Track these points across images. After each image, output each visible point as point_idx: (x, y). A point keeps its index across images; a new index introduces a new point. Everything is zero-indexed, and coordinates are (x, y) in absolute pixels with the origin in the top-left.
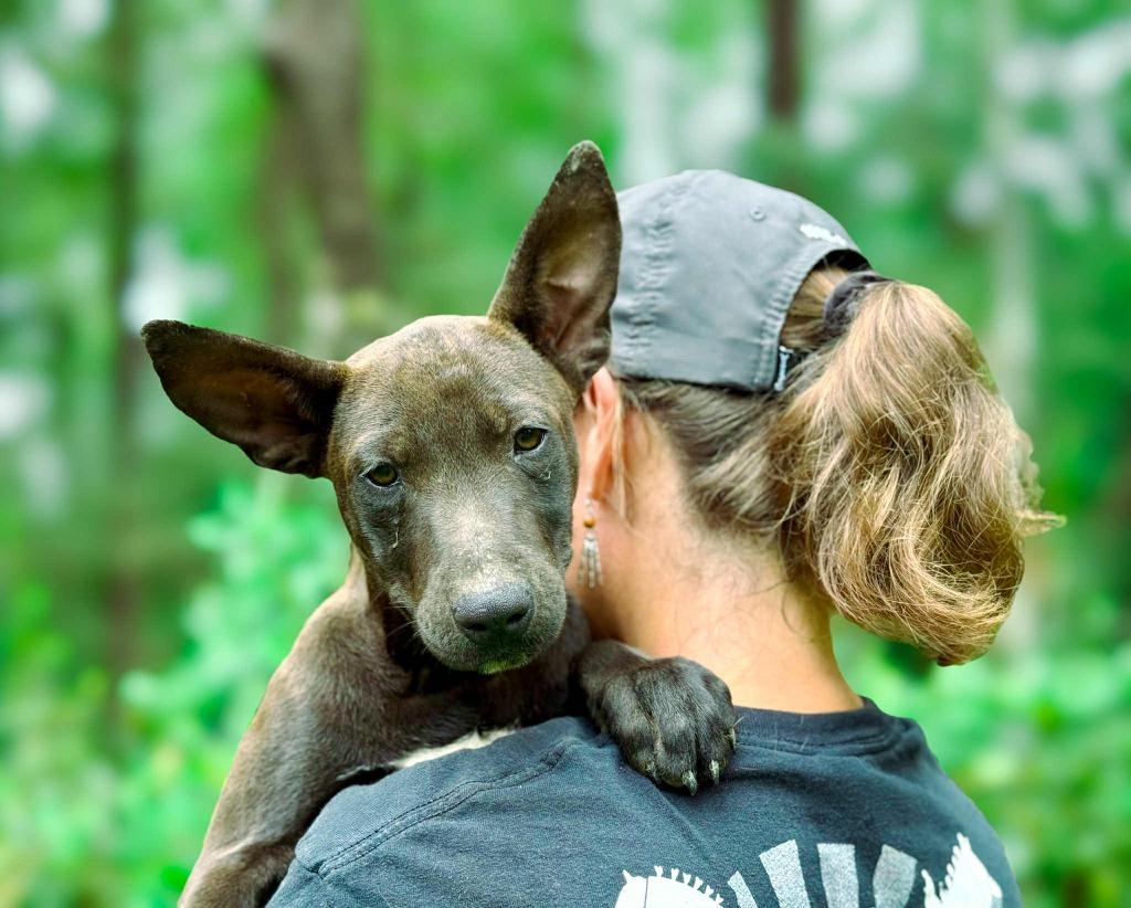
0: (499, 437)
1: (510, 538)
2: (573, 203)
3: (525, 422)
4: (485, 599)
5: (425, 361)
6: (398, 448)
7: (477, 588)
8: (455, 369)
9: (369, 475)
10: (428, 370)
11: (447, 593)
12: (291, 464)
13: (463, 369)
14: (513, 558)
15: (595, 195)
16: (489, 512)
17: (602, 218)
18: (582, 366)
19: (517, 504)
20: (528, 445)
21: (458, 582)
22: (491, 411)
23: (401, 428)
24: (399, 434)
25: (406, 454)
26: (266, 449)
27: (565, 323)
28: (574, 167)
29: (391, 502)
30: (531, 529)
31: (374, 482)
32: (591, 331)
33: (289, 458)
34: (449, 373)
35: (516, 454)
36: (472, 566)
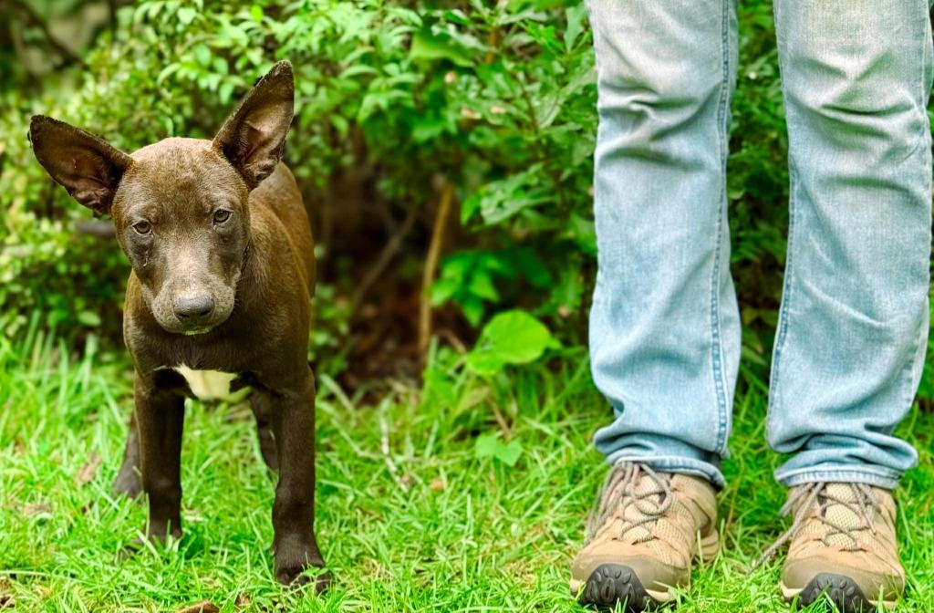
0: (207, 215)
1: (206, 271)
2: (271, 91)
3: (221, 207)
4: (190, 303)
5: (172, 168)
6: (153, 215)
7: (187, 297)
8: (187, 175)
9: (135, 226)
10: (172, 174)
11: (172, 295)
12: (91, 203)
13: (191, 174)
14: (207, 281)
15: (284, 88)
16: (197, 255)
17: (285, 99)
18: (257, 172)
19: (211, 252)
20: (221, 219)
21: (178, 291)
22: (204, 200)
23: (156, 204)
24: (153, 207)
25: (157, 218)
26: (79, 192)
27: (254, 148)
28: (276, 74)
29: (146, 243)
30: (217, 265)
31: (138, 231)
32: (268, 155)
33: (91, 200)
34: (184, 175)
35: (214, 224)
36: (185, 284)
